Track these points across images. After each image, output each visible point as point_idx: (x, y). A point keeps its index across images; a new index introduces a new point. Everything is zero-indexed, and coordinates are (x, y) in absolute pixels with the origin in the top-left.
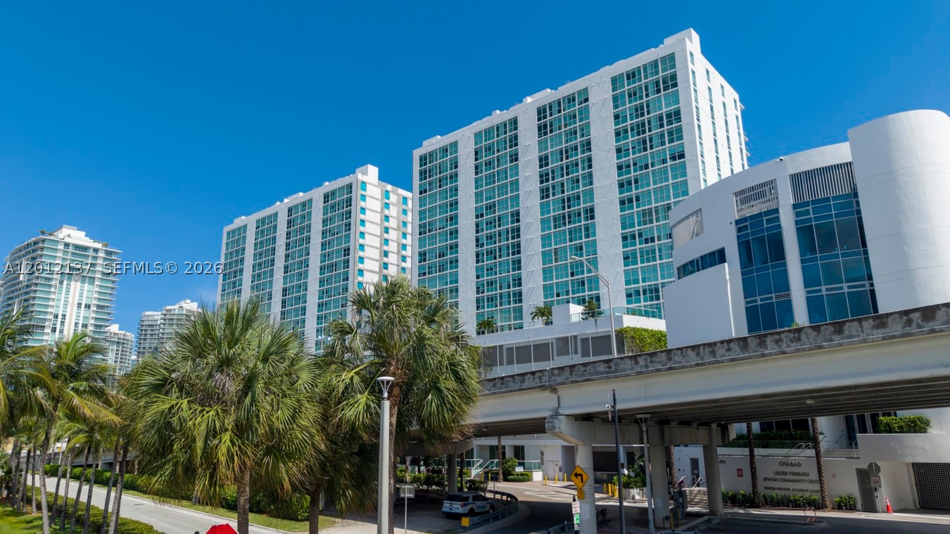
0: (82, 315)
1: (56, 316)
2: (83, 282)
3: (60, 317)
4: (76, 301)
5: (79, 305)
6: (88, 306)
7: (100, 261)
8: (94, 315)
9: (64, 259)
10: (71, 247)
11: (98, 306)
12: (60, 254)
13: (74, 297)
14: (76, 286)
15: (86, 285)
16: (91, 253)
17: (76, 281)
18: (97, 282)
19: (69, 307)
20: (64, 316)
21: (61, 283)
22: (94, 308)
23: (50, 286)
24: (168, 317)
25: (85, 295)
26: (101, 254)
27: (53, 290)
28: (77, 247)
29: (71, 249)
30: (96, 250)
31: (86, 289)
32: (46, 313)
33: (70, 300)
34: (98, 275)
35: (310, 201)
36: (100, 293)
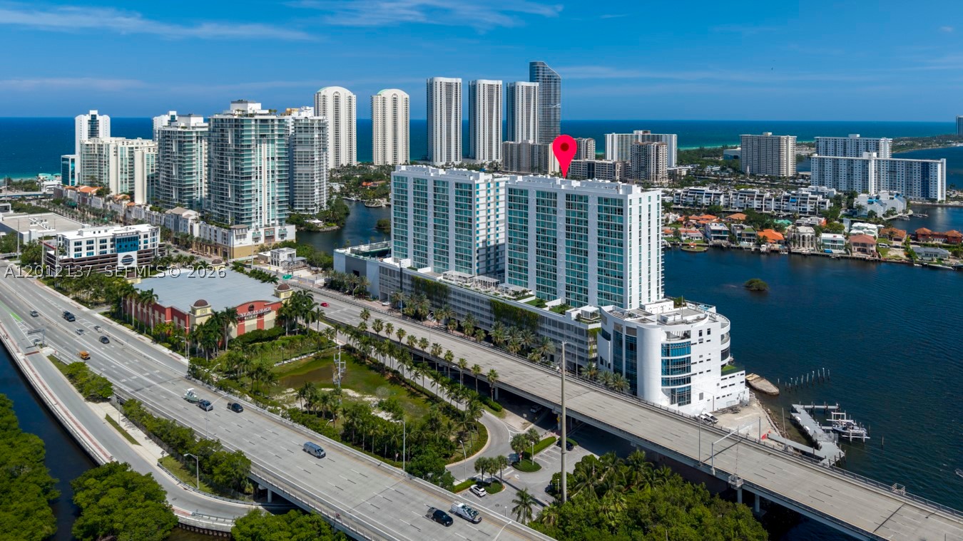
0: (270, 165)
1: (257, 169)
2: (268, 143)
3: (258, 168)
4: (266, 157)
5: (268, 158)
6: (273, 158)
7: (276, 128)
8: (277, 164)
9: (256, 131)
10: (258, 121)
11: (279, 158)
12: (253, 128)
13: (265, 155)
14: (264, 146)
15: (270, 145)
16: (270, 123)
17: (264, 143)
18: (277, 142)
19: (263, 161)
20: (261, 167)
21: (257, 145)
22: (277, 160)
23: (251, 150)
24: (298, 126)
25: (270, 152)
26: (276, 123)
27: (252, 152)
28: (262, 121)
29: (259, 123)
30: (273, 120)
31: (270, 147)
32: (251, 168)
33: (263, 157)
34: (276, 138)
35: (448, 183)
36: (279, 149)
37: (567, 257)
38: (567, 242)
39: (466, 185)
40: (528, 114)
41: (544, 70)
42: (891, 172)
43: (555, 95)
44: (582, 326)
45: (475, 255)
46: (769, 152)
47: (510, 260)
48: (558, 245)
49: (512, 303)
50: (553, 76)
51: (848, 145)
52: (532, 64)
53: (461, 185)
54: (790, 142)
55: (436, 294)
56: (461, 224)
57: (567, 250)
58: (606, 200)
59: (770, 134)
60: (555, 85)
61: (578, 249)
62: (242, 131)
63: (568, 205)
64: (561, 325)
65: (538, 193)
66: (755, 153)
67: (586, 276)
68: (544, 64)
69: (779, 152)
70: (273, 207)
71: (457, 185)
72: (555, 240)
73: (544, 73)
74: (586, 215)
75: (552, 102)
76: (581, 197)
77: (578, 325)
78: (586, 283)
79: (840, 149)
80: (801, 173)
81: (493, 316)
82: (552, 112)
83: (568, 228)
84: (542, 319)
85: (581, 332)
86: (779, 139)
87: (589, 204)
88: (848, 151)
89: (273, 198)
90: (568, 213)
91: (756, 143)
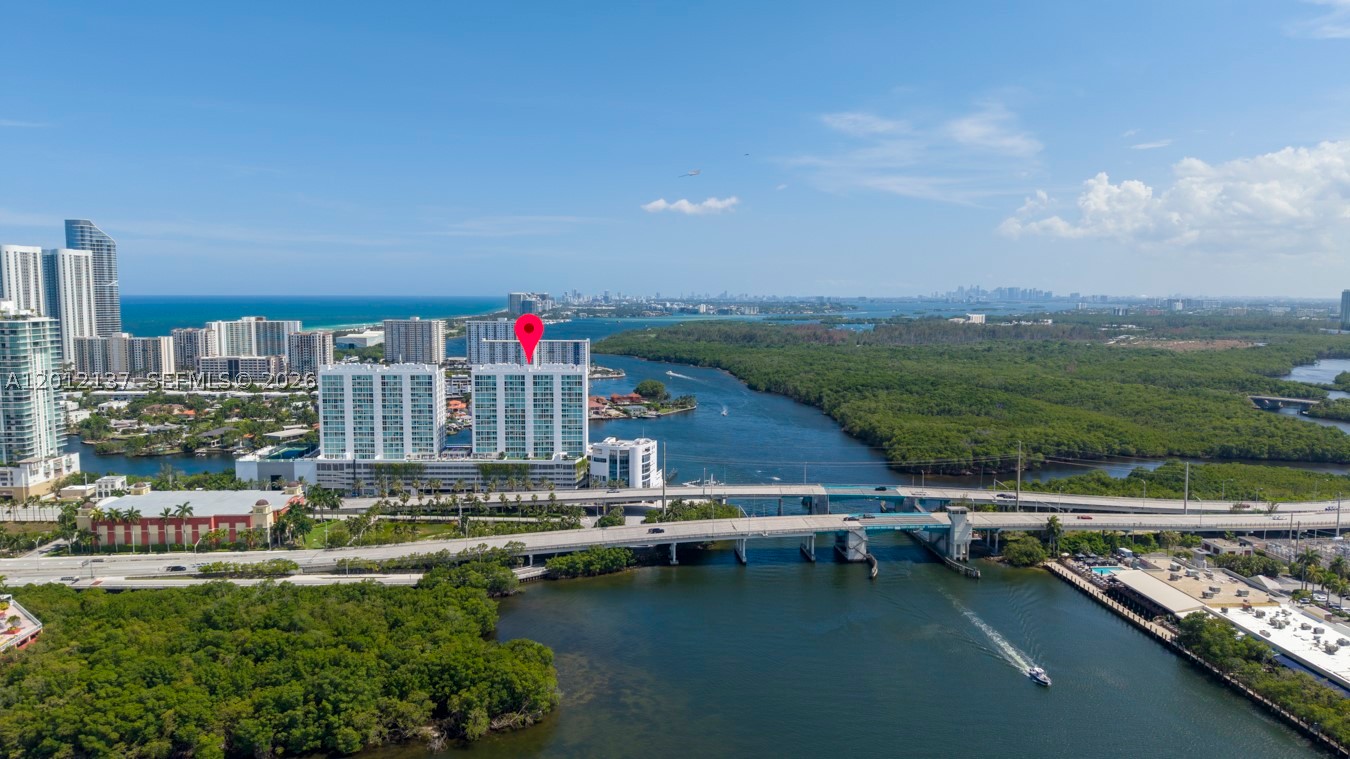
2: (41, 352)
9: (30, 337)
10: (31, 325)
12: (28, 334)
13: (39, 369)
14: (38, 357)
15: (44, 355)
16: (42, 327)
17: (38, 353)
21: (32, 356)
25: (44, 364)
26: (47, 326)
28: (34, 324)
29: (31, 328)
31: (44, 358)
33: (37, 371)
35: (400, 377)
36: (53, 360)
37: (535, 422)
38: (535, 411)
39: (424, 377)
40: (80, 296)
41: (91, 232)
42: (550, 352)
43: (110, 269)
44: (570, 463)
45: (435, 436)
46: (419, 338)
47: (478, 433)
48: (526, 414)
49: (500, 462)
50: (105, 241)
51: (498, 329)
52: (68, 223)
53: (418, 377)
54: (440, 327)
55: (406, 473)
56: (420, 411)
57: (535, 416)
58: (568, 377)
59: (418, 318)
60: (109, 254)
61: (545, 414)
62: (18, 339)
63: (535, 384)
64: (551, 467)
65: (506, 377)
66: (403, 340)
67: (552, 433)
68: (91, 224)
69: (430, 337)
70: (51, 433)
71: (413, 378)
72: (523, 411)
73: (91, 237)
74: (551, 389)
75: (107, 278)
76: (547, 377)
77: (566, 463)
78: (552, 438)
79: (491, 333)
80: (450, 359)
81: (480, 476)
82: (107, 292)
83: (535, 400)
84: (534, 466)
85: (569, 467)
86: (430, 324)
87: (554, 380)
88: (498, 334)
89: (50, 422)
90: (535, 389)
91: (402, 329)
